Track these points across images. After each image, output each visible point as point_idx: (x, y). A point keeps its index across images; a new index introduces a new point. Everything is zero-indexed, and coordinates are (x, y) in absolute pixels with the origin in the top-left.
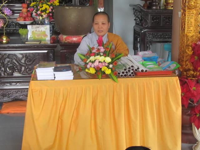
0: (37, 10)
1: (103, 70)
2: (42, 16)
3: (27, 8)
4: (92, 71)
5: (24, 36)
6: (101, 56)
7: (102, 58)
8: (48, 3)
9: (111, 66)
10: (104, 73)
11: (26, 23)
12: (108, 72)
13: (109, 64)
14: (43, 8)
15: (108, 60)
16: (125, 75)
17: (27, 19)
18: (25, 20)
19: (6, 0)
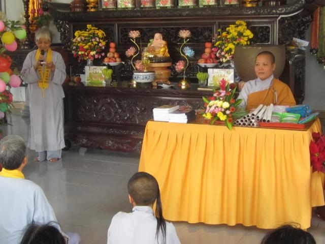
0: (222, 51)
1: (218, 115)
2: (226, 58)
3: (212, 49)
4: (208, 116)
5: (202, 82)
6: (220, 100)
8: (234, 42)
9: (228, 112)
10: (219, 119)
12: (223, 118)
14: (227, 49)
15: (226, 105)
16: (244, 124)
17: (208, 61)
18: (206, 62)
19: (187, 38)
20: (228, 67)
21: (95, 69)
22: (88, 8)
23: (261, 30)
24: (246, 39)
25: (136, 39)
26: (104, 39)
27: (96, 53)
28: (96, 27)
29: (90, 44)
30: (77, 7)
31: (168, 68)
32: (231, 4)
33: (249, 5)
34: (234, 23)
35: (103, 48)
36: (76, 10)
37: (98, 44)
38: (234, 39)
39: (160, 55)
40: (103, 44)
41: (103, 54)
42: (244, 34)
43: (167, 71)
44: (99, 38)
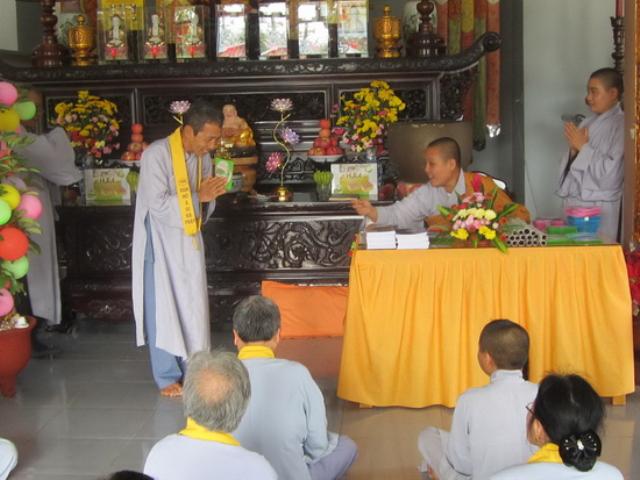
0: (352, 132)
1: (481, 232)
2: (362, 144)
3: (331, 129)
4: (462, 235)
5: (323, 187)
6: (478, 208)
7: (479, 213)
8: (375, 117)
9: (495, 225)
10: (483, 238)
11: (329, 160)
12: (490, 235)
13: (492, 221)
14: (364, 129)
15: (491, 214)
16: (521, 243)
18: (326, 154)
19: (287, 112)
21: (106, 173)
22: (75, 59)
23: (410, 96)
24: (394, 111)
25: (184, 115)
26: (116, 116)
27: (106, 145)
28: (96, 95)
29: (90, 127)
30: (48, 58)
31: (252, 167)
33: (387, 55)
34: (368, 85)
35: (117, 133)
36: (46, 63)
37: (107, 128)
38: (373, 112)
39: (242, 144)
40: (115, 127)
41: (118, 146)
42: (391, 103)
44: (108, 116)
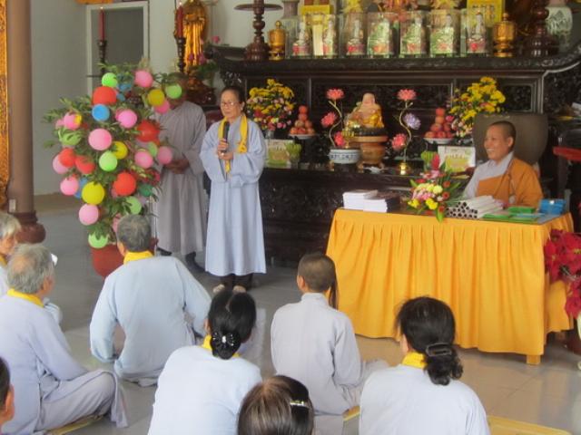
0: (460, 120)
1: (427, 203)
2: (464, 131)
3: (445, 117)
4: (414, 204)
5: (429, 164)
7: (429, 187)
8: (477, 108)
9: (440, 199)
10: (427, 208)
11: (438, 143)
12: (432, 205)
13: (438, 195)
14: (466, 118)
15: (438, 189)
16: (460, 215)
17: (439, 135)
18: (436, 137)
19: (410, 101)
20: (469, 145)
21: (277, 143)
22: (270, 55)
24: (494, 104)
25: (338, 101)
26: (291, 101)
27: (280, 121)
28: (280, 82)
29: (270, 107)
30: (255, 54)
31: (383, 144)
32: (477, 52)
33: (502, 55)
34: (478, 81)
35: (290, 113)
36: (253, 57)
37: (282, 108)
38: (477, 104)
39: (370, 125)
40: (289, 107)
41: (289, 122)
42: (492, 97)
43: (379, 149)
44: (285, 100)
